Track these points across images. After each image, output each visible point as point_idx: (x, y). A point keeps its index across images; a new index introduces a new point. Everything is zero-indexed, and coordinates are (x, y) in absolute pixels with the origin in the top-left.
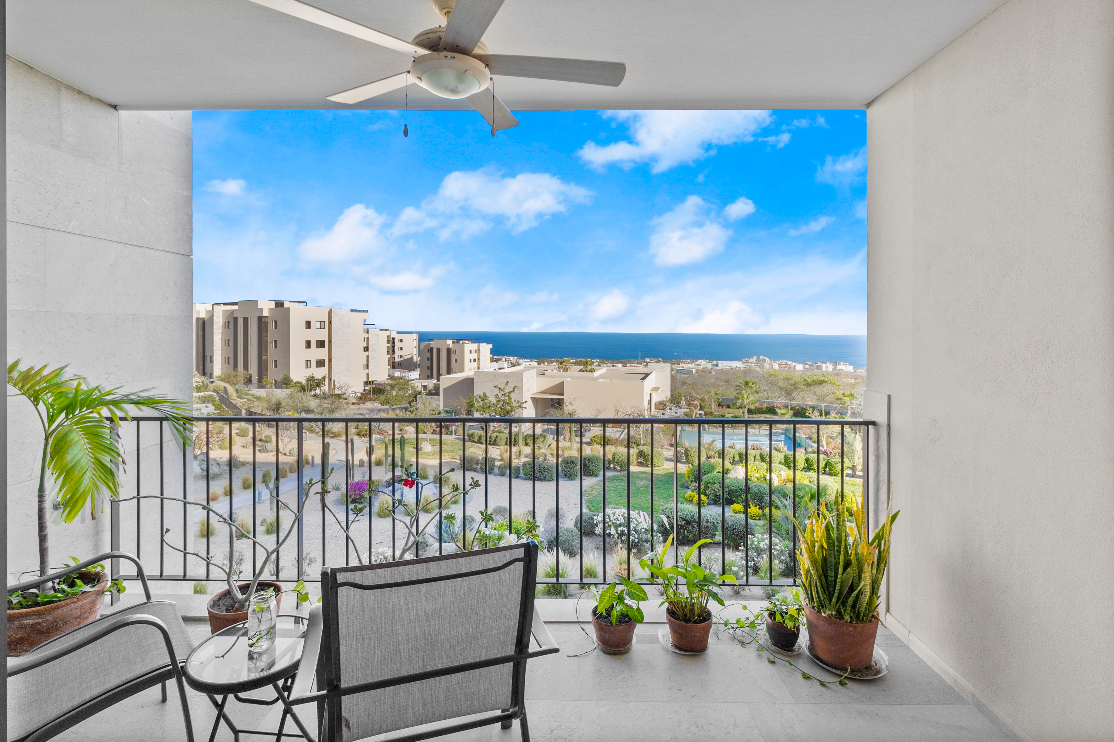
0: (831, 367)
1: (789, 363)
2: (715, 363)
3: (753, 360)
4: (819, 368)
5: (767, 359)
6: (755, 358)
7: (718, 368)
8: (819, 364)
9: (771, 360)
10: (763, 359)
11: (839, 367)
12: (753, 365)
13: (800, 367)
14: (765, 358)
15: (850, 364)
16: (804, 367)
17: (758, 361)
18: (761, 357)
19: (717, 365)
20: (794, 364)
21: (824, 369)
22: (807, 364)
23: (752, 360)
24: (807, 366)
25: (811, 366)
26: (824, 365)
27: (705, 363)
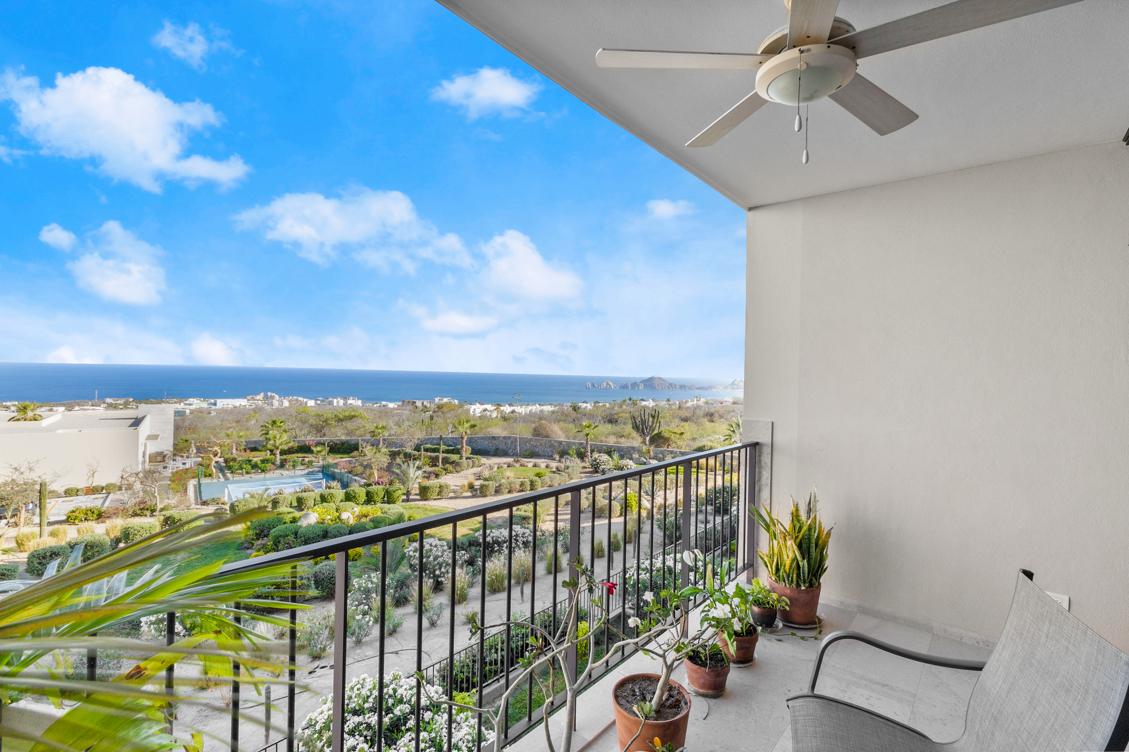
0: (341, 402)
1: (300, 399)
2: (212, 401)
3: (260, 397)
4: (331, 403)
5: (276, 396)
6: (262, 395)
7: (217, 407)
8: (330, 399)
9: (280, 397)
10: (271, 396)
11: (349, 402)
12: (260, 402)
13: (311, 403)
14: (273, 394)
15: (358, 399)
16: (316, 403)
17: (266, 398)
18: (269, 394)
19: (215, 404)
20: (305, 400)
21: (335, 404)
22: (318, 400)
23: (258, 397)
24: (319, 402)
25: (322, 401)
26: (335, 400)
27: (198, 401)
